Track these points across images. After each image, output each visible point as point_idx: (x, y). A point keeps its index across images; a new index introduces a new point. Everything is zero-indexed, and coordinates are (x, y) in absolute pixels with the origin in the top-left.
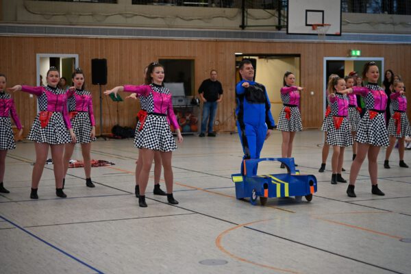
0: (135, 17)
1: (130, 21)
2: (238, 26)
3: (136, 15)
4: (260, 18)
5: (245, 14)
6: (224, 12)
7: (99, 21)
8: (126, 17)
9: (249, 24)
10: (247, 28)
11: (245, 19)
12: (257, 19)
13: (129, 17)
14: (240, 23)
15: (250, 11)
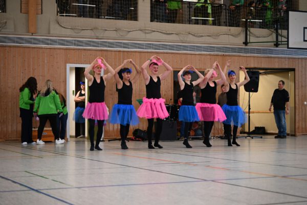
0: (153, 33)
1: (148, 36)
2: (242, 43)
3: (154, 31)
4: (261, 36)
5: (248, 33)
6: (230, 30)
7: (122, 36)
8: (146, 33)
9: (251, 41)
10: (249, 45)
11: (248, 37)
12: (258, 37)
13: (148, 33)
14: (244, 41)
15: (252, 30)
